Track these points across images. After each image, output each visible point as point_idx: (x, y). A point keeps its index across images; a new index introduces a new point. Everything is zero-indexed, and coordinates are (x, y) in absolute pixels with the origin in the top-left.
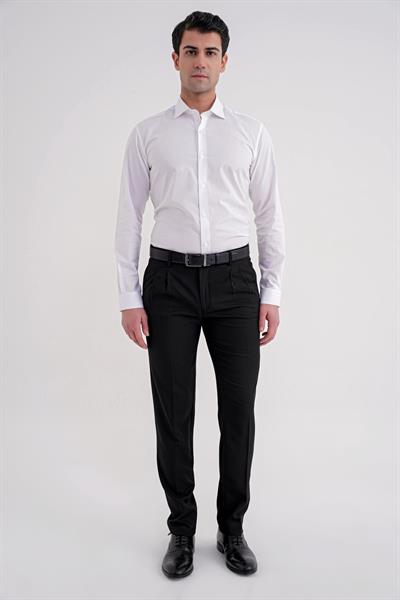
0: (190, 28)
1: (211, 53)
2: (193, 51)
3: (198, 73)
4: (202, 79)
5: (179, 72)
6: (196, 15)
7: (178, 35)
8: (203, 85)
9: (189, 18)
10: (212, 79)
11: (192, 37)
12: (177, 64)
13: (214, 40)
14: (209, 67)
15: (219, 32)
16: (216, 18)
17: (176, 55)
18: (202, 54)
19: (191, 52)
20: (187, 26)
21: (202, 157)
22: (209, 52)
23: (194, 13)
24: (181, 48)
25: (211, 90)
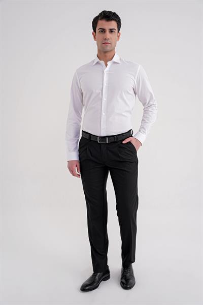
0: (101, 19)
1: (112, 31)
2: (103, 31)
3: (106, 42)
4: (108, 44)
5: (96, 42)
6: (104, 12)
7: (95, 23)
8: (108, 48)
9: (101, 14)
10: (113, 44)
11: (102, 24)
12: (95, 38)
13: (113, 24)
14: (111, 38)
15: (116, 20)
16: (114, 14)
17: (94, 33)
18: (108, 32)
19: (102, 31)
20: (100, 18)
21: (105, 84)
22: (111, 31)
23: (103, 12)
24: (97, 29)
25: (112, 50)
